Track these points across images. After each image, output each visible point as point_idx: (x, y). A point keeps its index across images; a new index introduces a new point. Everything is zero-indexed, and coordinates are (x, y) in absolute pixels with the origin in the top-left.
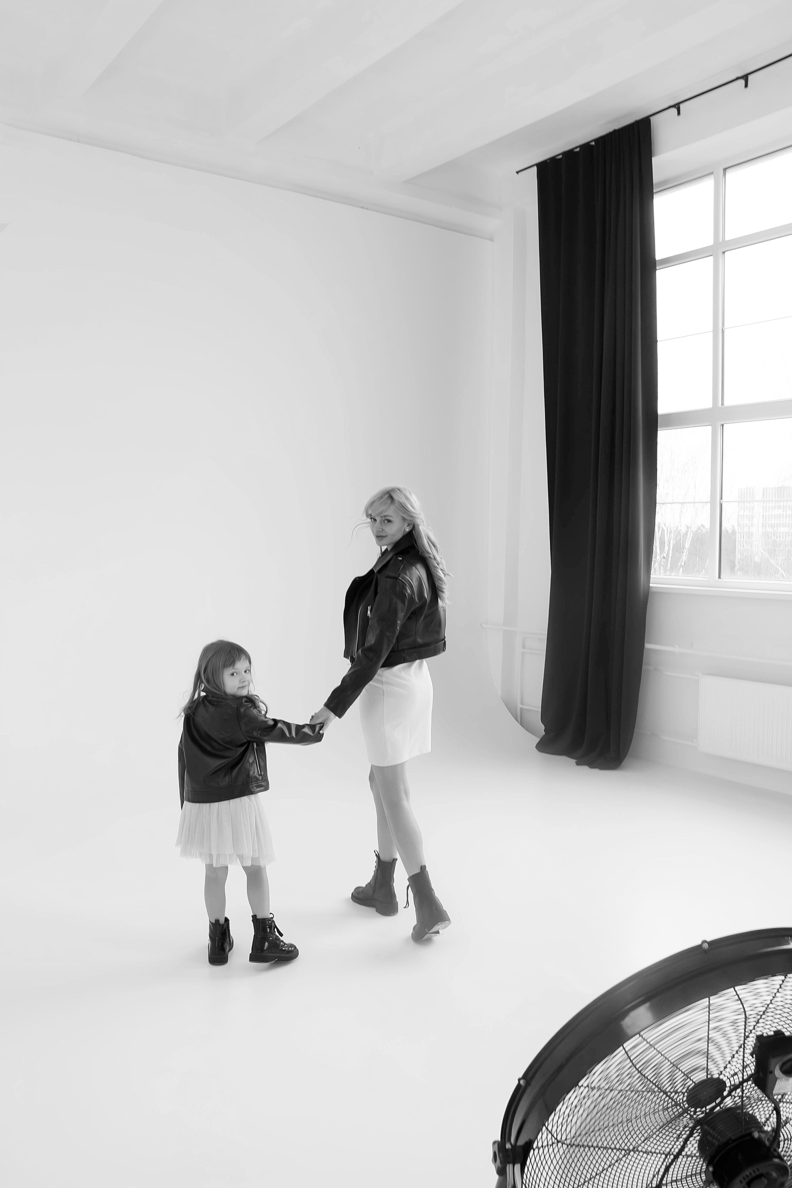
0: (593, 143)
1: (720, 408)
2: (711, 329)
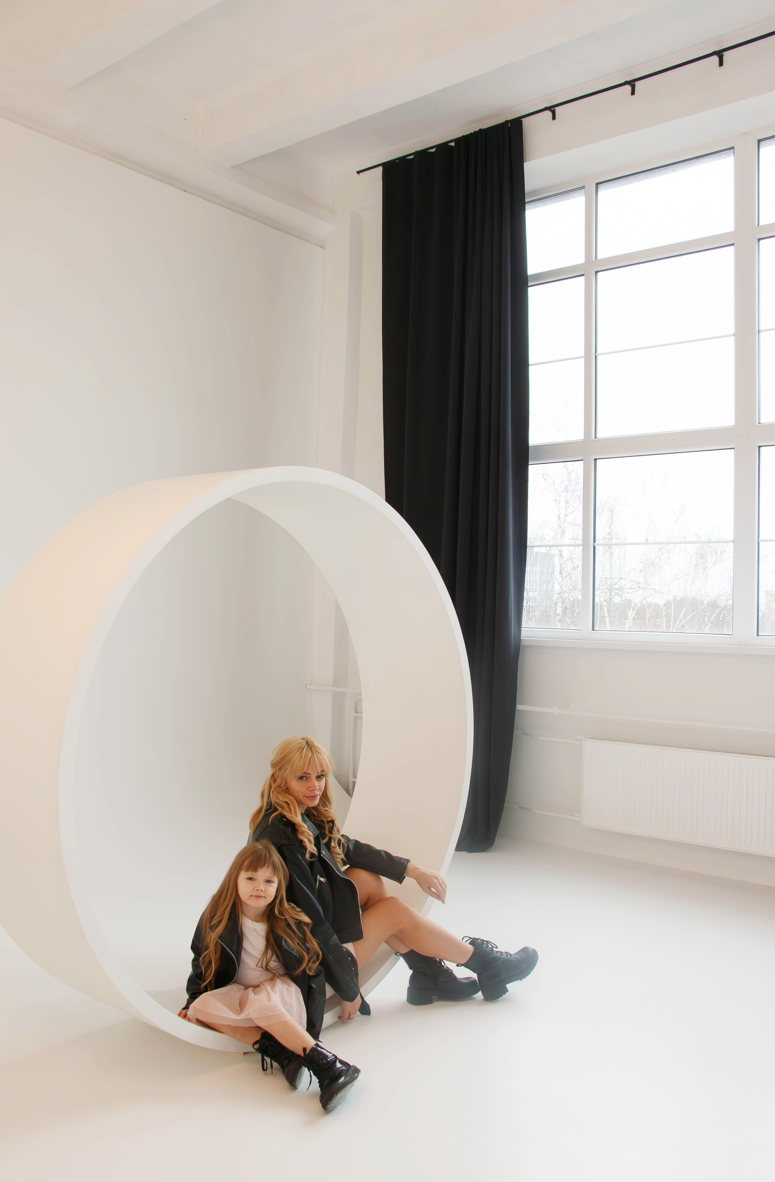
0: (453, 144)
1: (593, 441)
2: (582, 354)
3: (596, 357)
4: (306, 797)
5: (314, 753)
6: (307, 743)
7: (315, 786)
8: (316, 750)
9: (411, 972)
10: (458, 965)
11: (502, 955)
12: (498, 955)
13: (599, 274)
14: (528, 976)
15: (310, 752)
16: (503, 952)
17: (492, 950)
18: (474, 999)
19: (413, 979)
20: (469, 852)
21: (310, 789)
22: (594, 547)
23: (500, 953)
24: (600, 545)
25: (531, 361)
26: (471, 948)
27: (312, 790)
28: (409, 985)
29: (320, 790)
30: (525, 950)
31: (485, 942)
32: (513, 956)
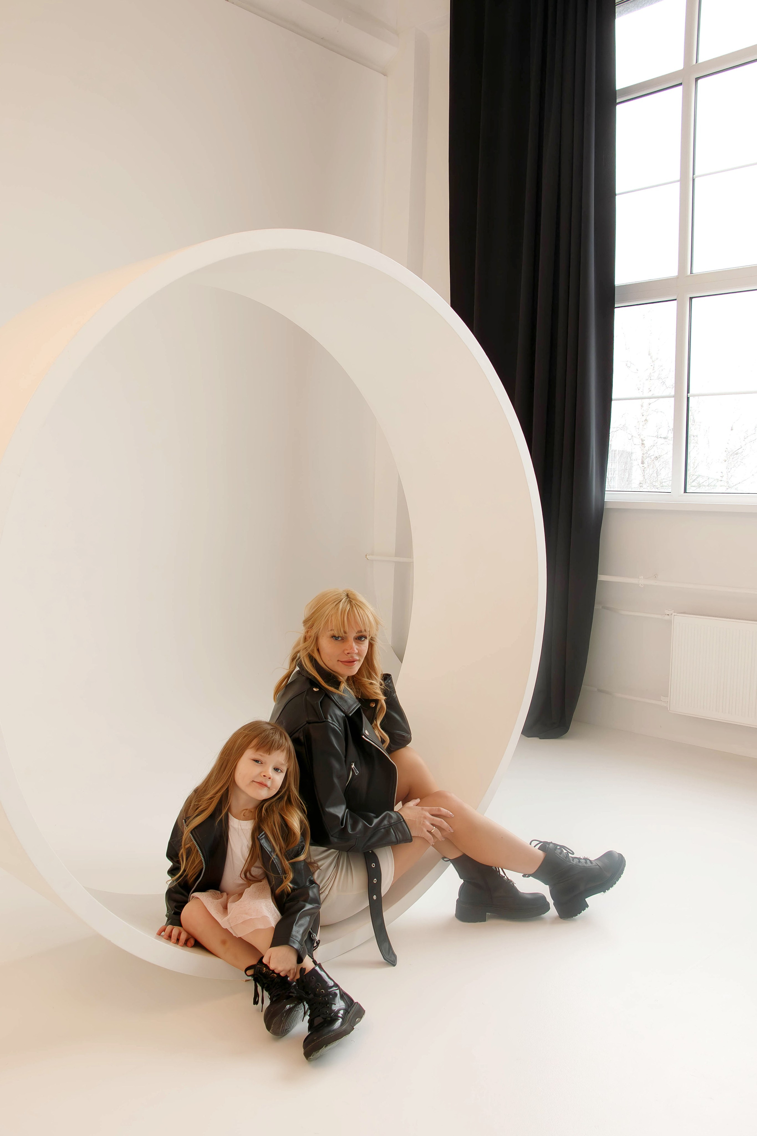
1: (688, 276)
2: (678, 177)
3: (693, 180)
4: (341, 661)
5: (354, 606)
6: (347, 595)
7: (352, 648)
8: (356, 604)
9: (462, 881)
10: (524, 876)
11: (579, 862)
12: (574, 863)
13: (699, 81)
14: (613, 888)
15: (349, 605)
16: (581, 859)
17: (567, 856)
18: (542, 919)
19: (463, 890)
20: (540, 739)
21: (346, 652)
22: (688, 398)
23: (577, 860)
24: (694, 396)
25: (618, 190)
26: (541, 854)
27: (348, 653)
28: (458, 897)
29: (359, 654)
30: (609, 855)
31: (558, 847)
32: (594, 863)
